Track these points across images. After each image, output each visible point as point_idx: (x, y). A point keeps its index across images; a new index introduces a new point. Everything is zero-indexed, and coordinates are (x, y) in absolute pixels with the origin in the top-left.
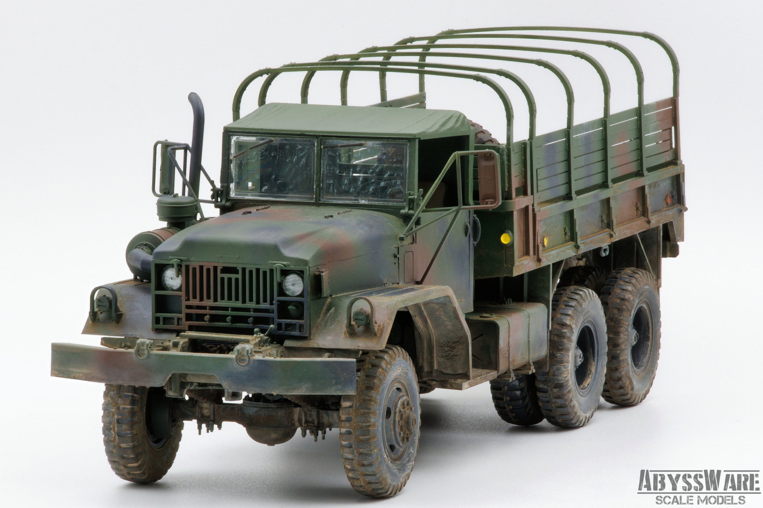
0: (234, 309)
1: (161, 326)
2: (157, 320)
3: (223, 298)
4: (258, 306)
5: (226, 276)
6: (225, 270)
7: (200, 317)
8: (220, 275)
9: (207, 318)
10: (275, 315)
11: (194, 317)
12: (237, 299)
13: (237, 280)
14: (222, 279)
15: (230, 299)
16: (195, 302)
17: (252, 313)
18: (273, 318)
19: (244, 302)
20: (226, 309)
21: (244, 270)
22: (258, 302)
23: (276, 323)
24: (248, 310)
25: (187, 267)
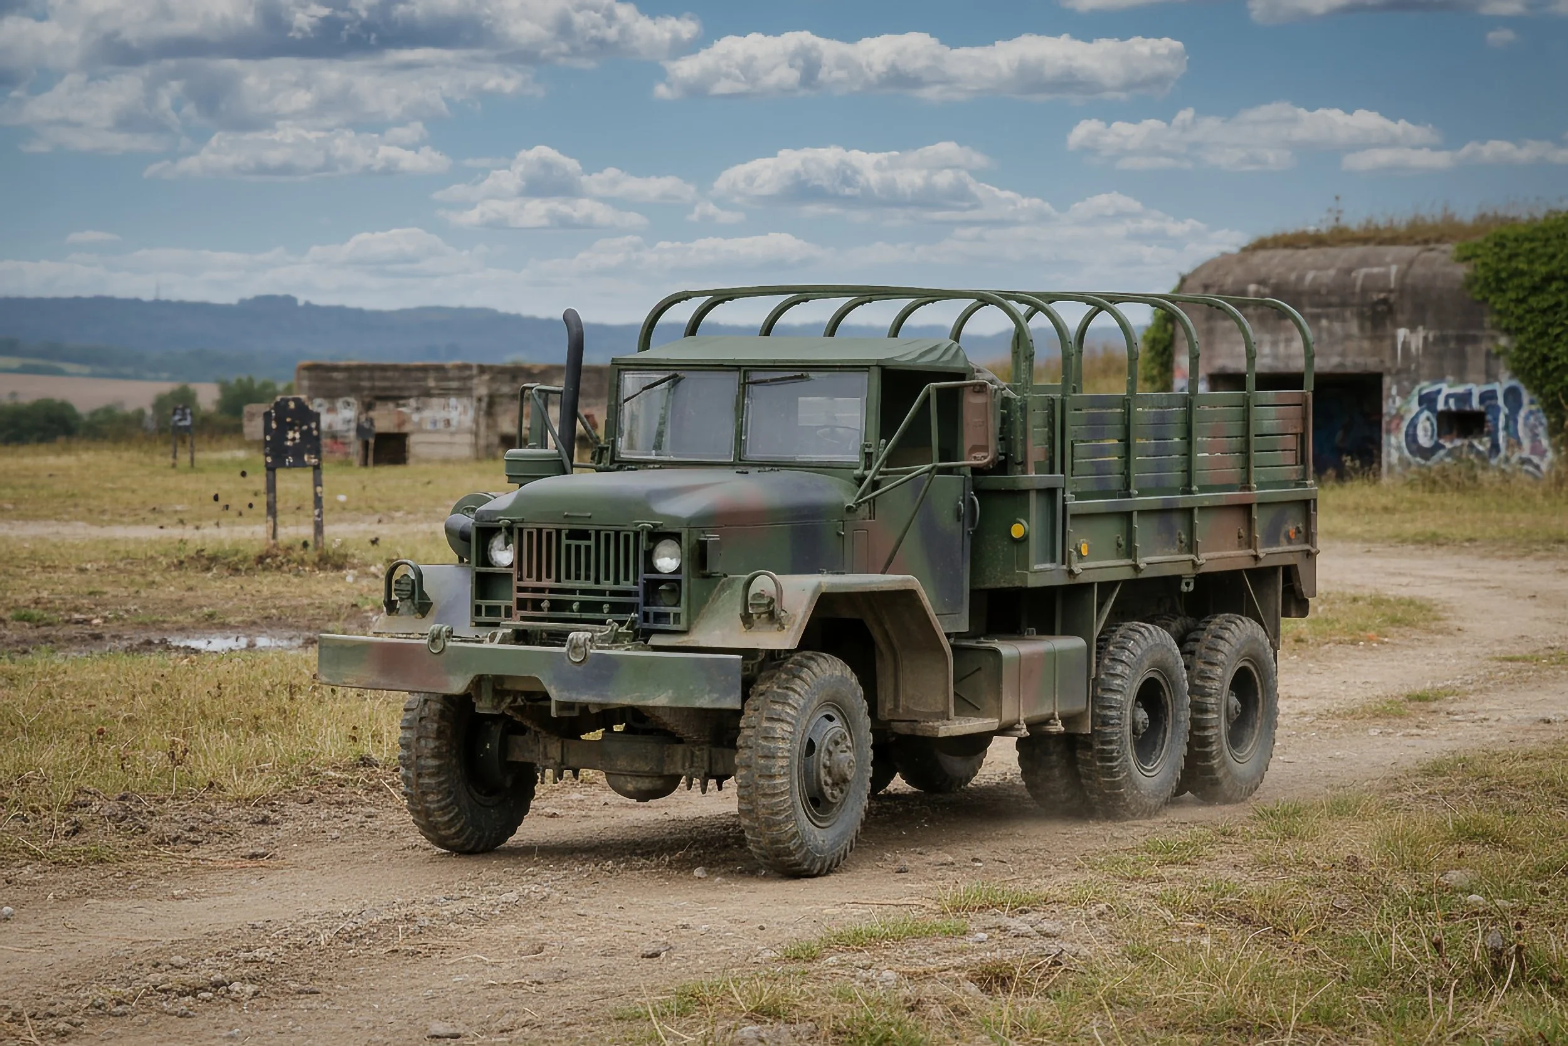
0: (584, 592)
1: (484, 618)
2: (478, 610)
3: (568, 577)
4: (616, 587)
5: (573, 543)
6: (574, 534)
7: (536, 605)
8: (564, 541)
9: (545, 604)
10: (639, 599)
11: (529, 605)
12: (587, 578)
13: (588, 548)
14: (568, 547)
15: (578, 577)
16: (532, 583)
17: (607, 598)
18: (638, 604)
19: (597, 581)
20: (572, 591)
21: (598, 533)
22: (617, 582)
23: (641, 613)
24: (602, 593)
25: (521, 530)
